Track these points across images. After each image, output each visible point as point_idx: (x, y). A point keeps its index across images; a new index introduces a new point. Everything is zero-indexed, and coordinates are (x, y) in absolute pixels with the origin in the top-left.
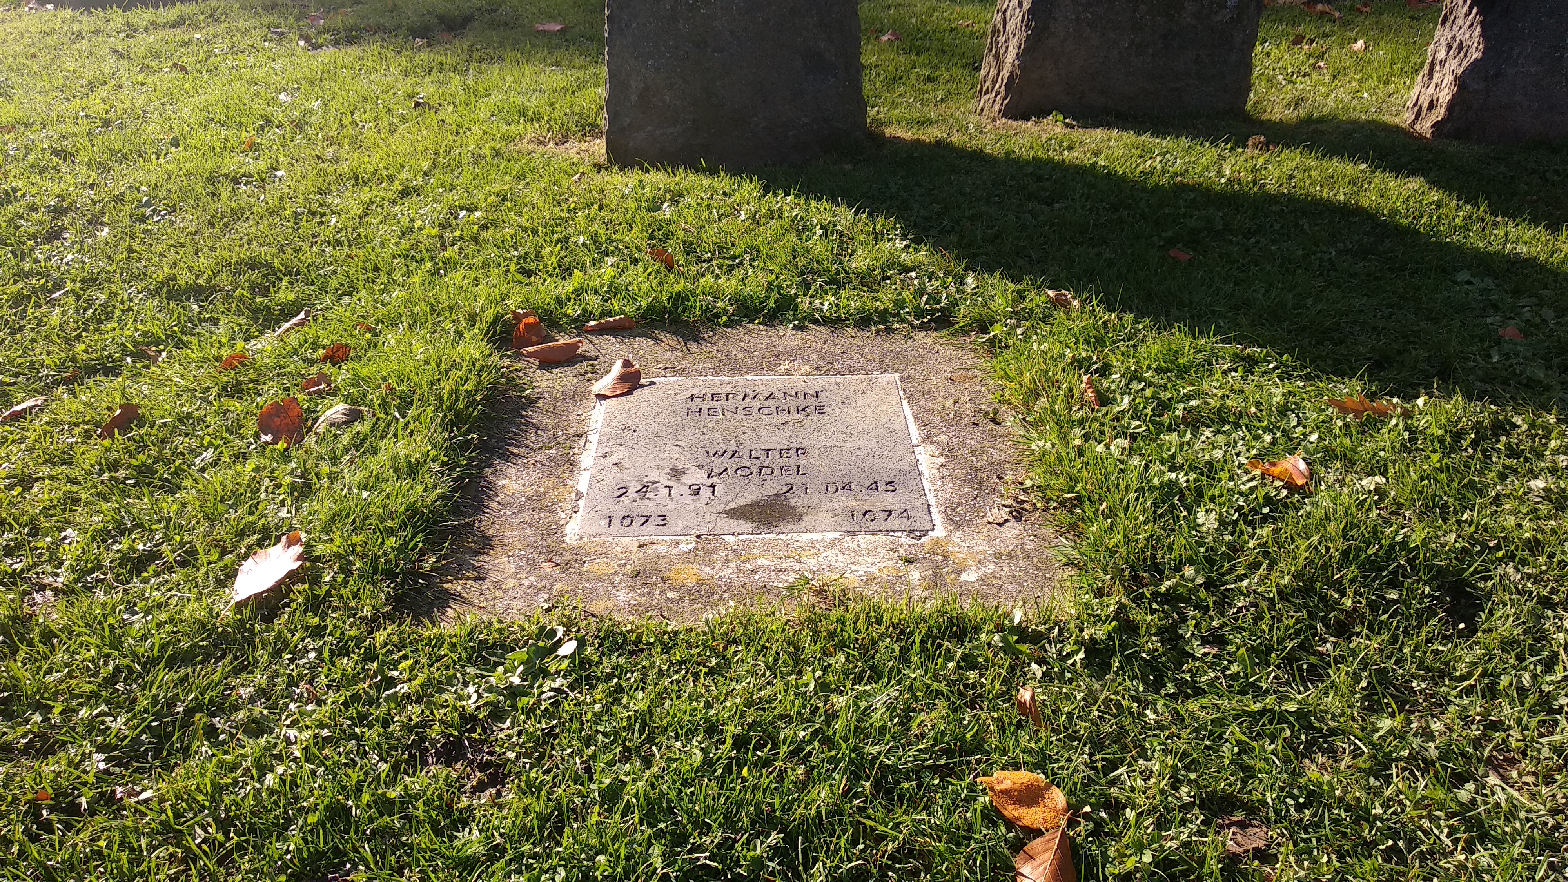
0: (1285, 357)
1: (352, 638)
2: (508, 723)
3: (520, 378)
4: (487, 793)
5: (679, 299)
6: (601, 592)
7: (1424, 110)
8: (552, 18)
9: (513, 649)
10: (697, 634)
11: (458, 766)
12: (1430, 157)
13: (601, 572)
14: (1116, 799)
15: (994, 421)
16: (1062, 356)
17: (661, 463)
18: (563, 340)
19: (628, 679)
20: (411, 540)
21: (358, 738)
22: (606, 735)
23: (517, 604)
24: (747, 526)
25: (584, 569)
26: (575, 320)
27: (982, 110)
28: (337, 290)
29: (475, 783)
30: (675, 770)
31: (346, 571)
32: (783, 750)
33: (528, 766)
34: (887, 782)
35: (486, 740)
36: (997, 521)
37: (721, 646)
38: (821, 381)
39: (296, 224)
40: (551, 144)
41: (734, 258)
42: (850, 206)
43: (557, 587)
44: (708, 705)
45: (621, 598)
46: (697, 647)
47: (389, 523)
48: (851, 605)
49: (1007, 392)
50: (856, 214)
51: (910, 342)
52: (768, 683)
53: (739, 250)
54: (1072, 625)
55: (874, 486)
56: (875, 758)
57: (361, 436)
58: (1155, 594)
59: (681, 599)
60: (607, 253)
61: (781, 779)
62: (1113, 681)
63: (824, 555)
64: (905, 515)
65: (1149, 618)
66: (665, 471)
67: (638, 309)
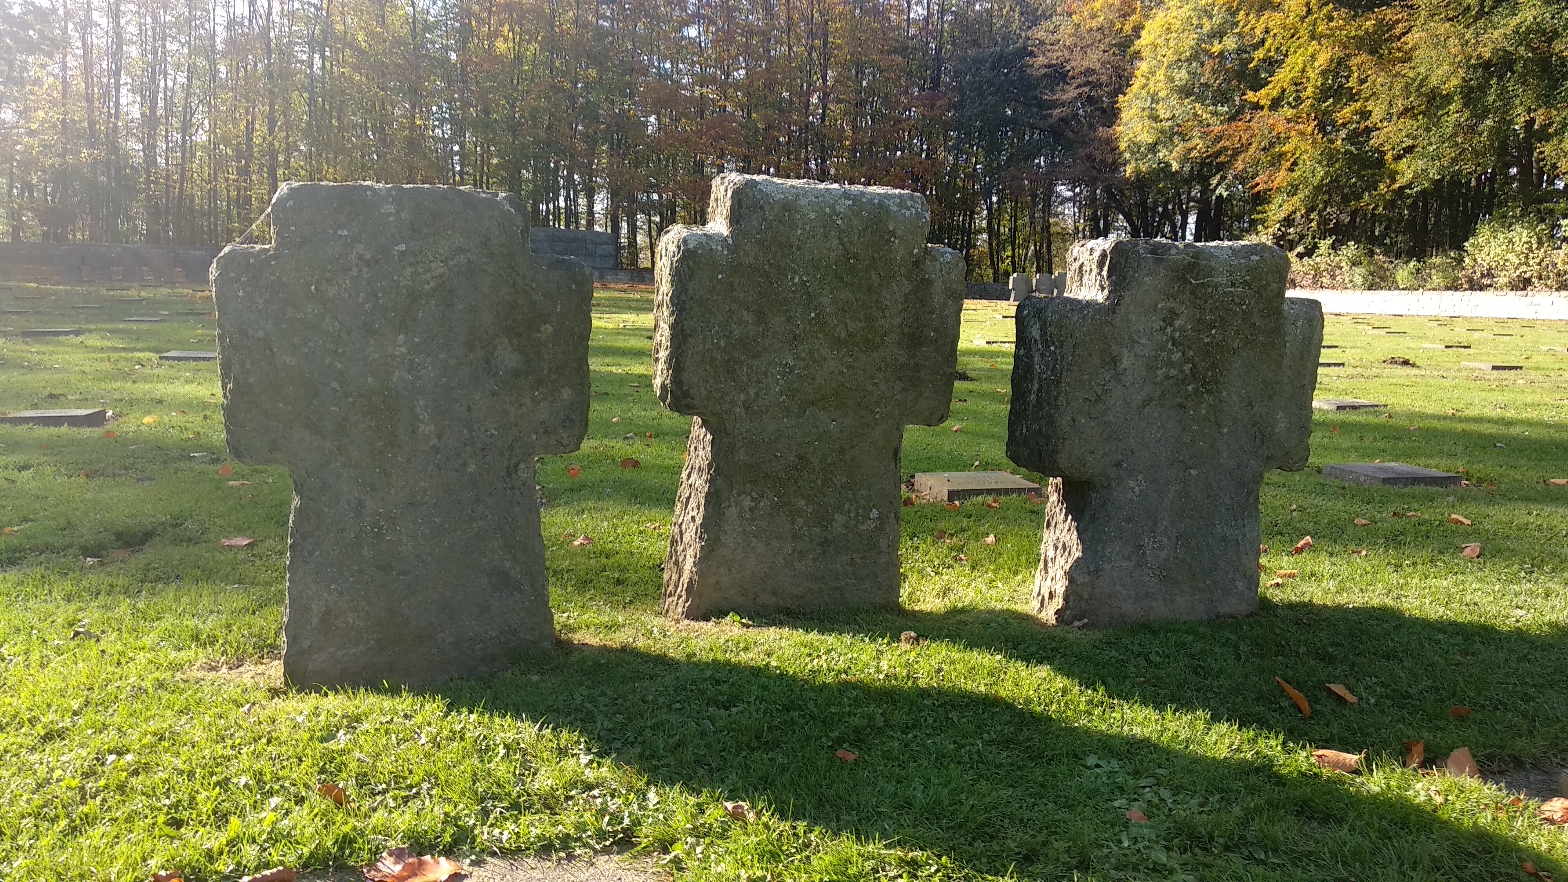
0: (944, 859)
5: (346, 842)
7: (1046, 598)
8: (240, 531)
12: (1054, 645)
16: (738, 877)
26: (227, 877)
27: (667, 611)
40: (224, 669)
41: (410, 787)
42: (534, 721)
50: (540, 729)
51: (592, 870)
53: (416, 778)
60: (271, 794)
67: (300, 857)
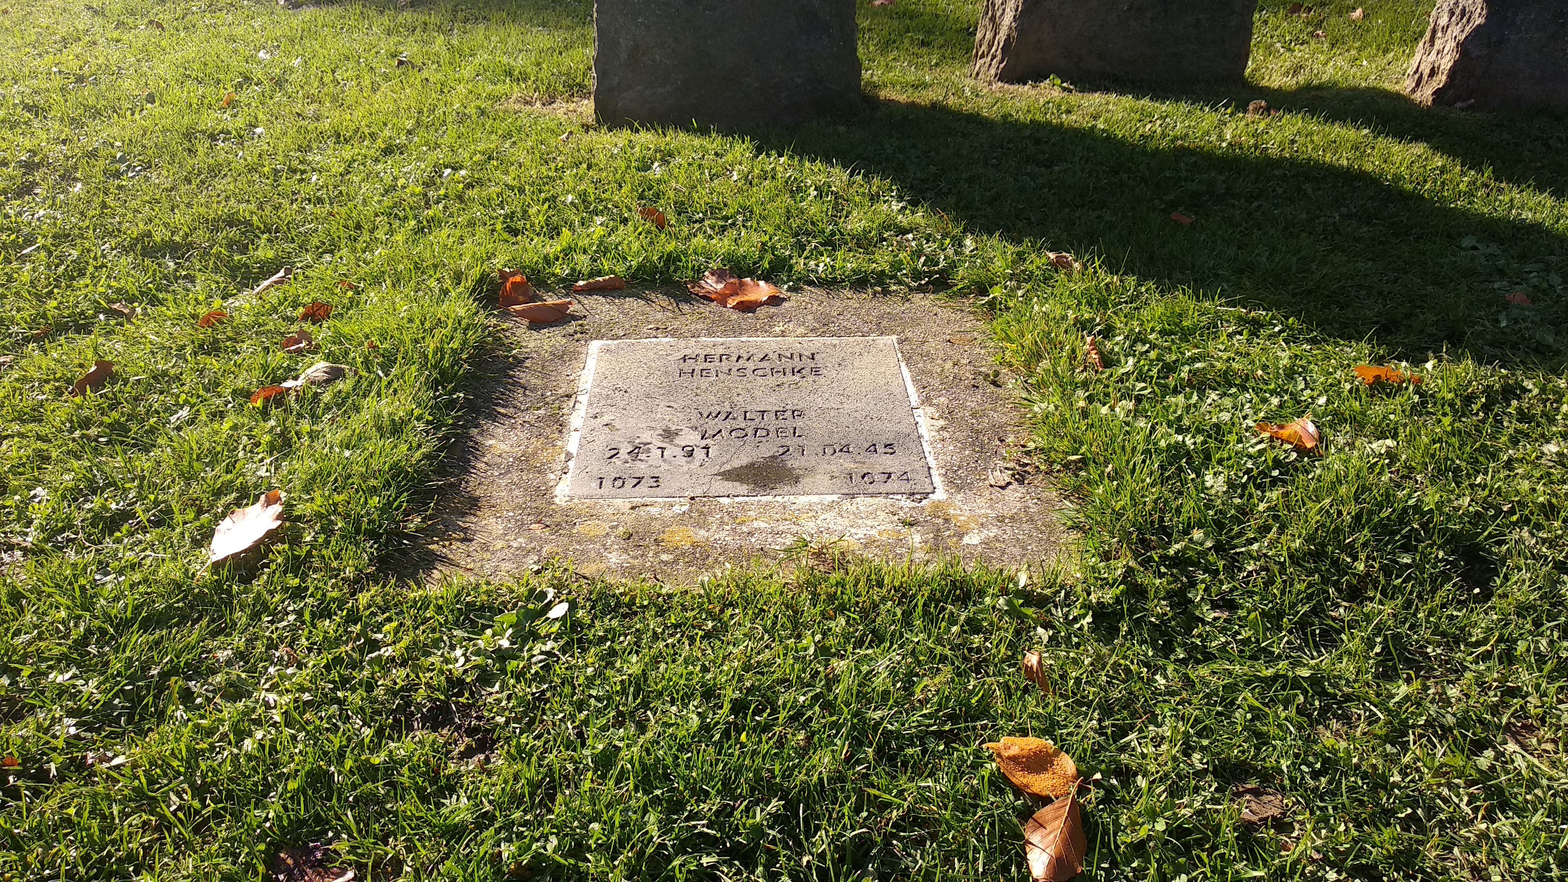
0: (1291, 320)
1: (334, 600)
2: (497, 687)
3: (507, 337)
4: (476, 759)
5: (671, 259)
6: (593, 554)
7: (1425, 77)
9: (501, 612)
10: (693, 597)
11: (444, 732)
12: (1433, 123)
13: (592, 533)
14: (1126, 766)
15: (994, 383)
16: (1064, 318)
17: (653, 424)
18: (551, 300)
19: (621, 642)
20: (395, 500)
21: (341, 702)
22: (598, 699)
23: (506, 566)
24: (743, 488)
25: (575, 531)
26: (563, 280)
27: (978, 74)
28: (318, 248)
29: (462, 749)
30: (671, 735)
31: (328, 531)
32: (782, 715)
33: (518, 731)
34: (890, 748)
35: (474, 705)
36: (999, 484)
37: (717, 609)
38: (816, 342)
39: (275, 181)
40: (538, 105)
41: (726, 218)
42: (845, 167)
43: (547, 549)
44: (705, 669)
45: (613, 560)
46: (693, 610)
47: (372, 482)
48: (851, 568)
49: (1008, 354)
50: (851, 175)
51: (907, 305)
52: (766, 647)
53: (731, 210)
54: (1079, 588)
55: (872, 448)
56: (878, 724)
57: (343, 395)
58: (1164, 558)
59: (675, 561)
60: (596, 213)
61: (781, 743)
62: (1122, 645)
63: (822, 517)
64: (905, 477)
65: (1158, 582)
66: (658, 432)
67: (629, 269)
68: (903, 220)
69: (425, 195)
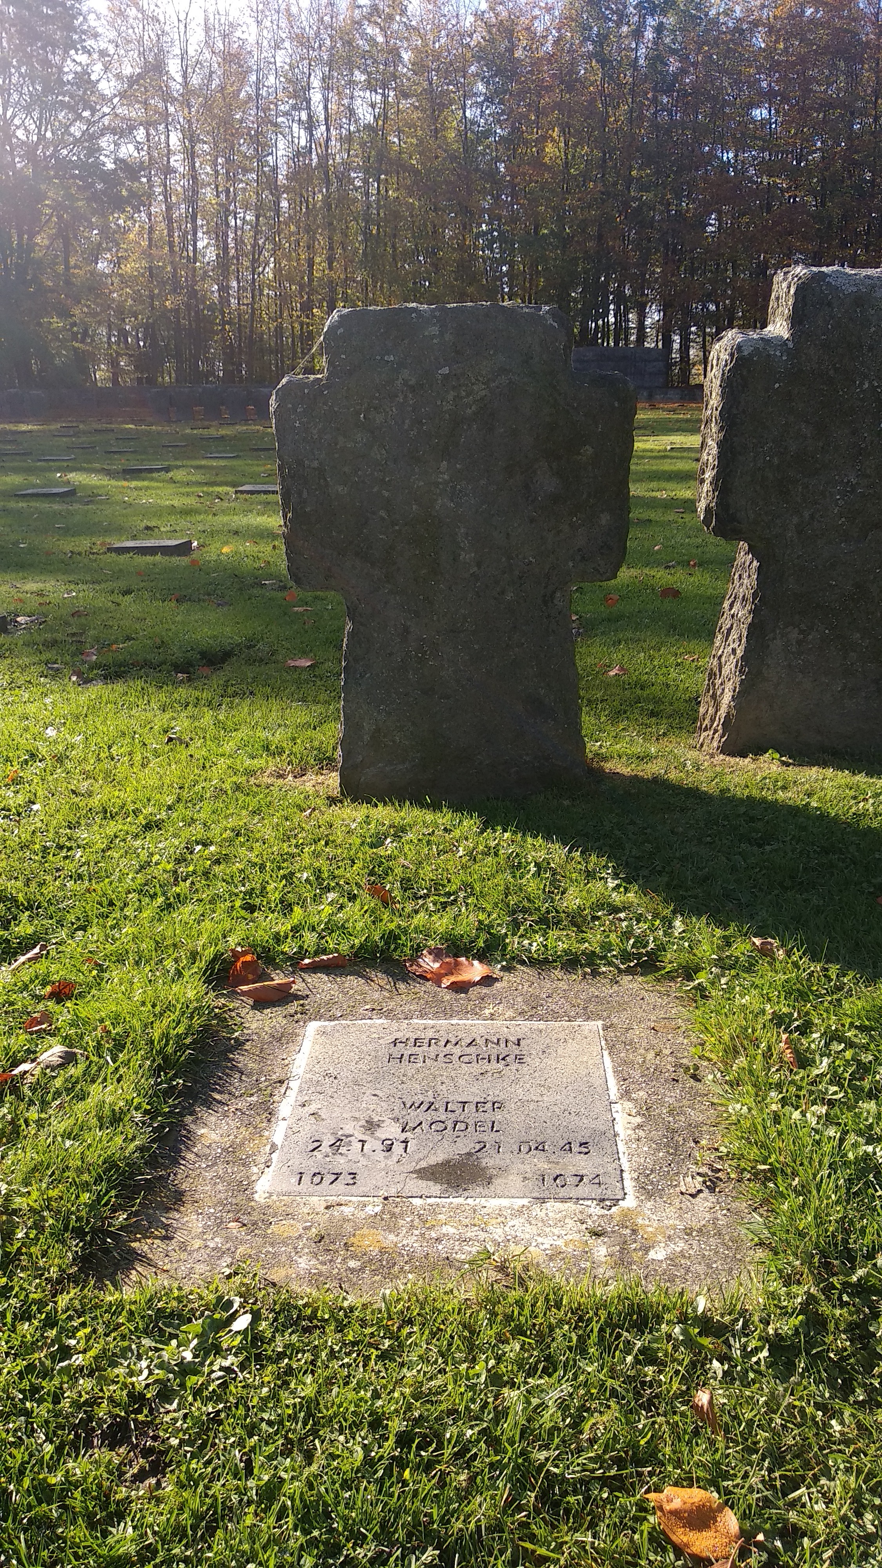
1: (34, 1302)
2: (175, 1405)
3: (232, 1018)
4: (147, 1482)
5: (391, 937)
6: (283, 1258)
8: (304, 654)
9: (190, 1321)
10: (373, 1313)
11: (121, 1450)
13: (285, 1235)
14: (794, 1525)
15: (695, 1077)
16: (763, 1012)
17: (357, 1115)
18: (278, 979)
19: (298, 1360)
20: (105, 1195)
21: (28, 1414)
22: (270, 1423)
23: (201, 1268)
24: (435, 1188)
25: (269, 1231)
26: (290, 958)
27: (702, 745)
28: (73, 924)
29: (136, 1471)
30: (336, 1468)
31: (39, 1227)
32: (448, 1452)
33: (189, 1455)
34: (554, 1494)
35: (151, 1422)
36: (689, 1192)
37: (396, 1325)
38: (524, 1026)
39: (43, 857)
40: (290, 778)
41: (449, 894)
42: (565, 844)
43: (241, 1250)
44: (376, 1396)
45: (303, 1265)
46: (373, 1325)
47: (86, 1177)
48: (531, 1285)
49: (708, 1047)
50: (570, 852)
51: (615, 987)
52: (440, 1372)
53: (454, 887)
54: (756, 1318)
55: (568, 1147)
56: (543, 1465)
57: (73, 1080)
58: (846, 1284)
59: (362, 1269)
60: (328, 889)
61: (442, 1484)
62: (799, 1384)
63: (510, 1224)
64: (597, 1181)
65: (838, 1312)
66: (361, 1123)
67: (352, 947)
68: (617, 898)
69: (175, 872)
